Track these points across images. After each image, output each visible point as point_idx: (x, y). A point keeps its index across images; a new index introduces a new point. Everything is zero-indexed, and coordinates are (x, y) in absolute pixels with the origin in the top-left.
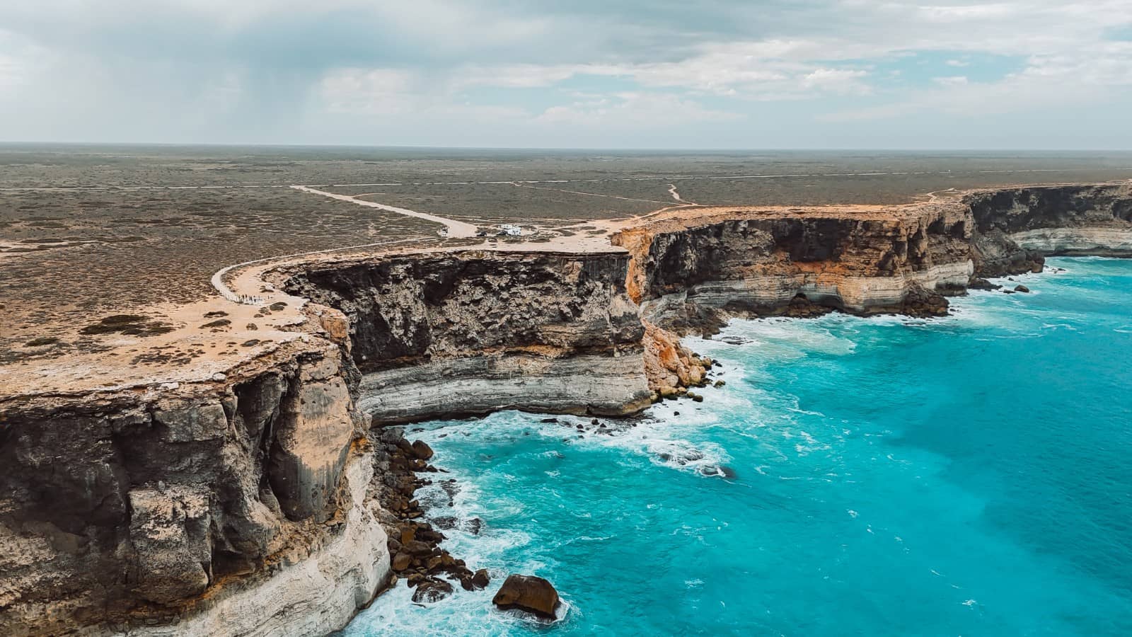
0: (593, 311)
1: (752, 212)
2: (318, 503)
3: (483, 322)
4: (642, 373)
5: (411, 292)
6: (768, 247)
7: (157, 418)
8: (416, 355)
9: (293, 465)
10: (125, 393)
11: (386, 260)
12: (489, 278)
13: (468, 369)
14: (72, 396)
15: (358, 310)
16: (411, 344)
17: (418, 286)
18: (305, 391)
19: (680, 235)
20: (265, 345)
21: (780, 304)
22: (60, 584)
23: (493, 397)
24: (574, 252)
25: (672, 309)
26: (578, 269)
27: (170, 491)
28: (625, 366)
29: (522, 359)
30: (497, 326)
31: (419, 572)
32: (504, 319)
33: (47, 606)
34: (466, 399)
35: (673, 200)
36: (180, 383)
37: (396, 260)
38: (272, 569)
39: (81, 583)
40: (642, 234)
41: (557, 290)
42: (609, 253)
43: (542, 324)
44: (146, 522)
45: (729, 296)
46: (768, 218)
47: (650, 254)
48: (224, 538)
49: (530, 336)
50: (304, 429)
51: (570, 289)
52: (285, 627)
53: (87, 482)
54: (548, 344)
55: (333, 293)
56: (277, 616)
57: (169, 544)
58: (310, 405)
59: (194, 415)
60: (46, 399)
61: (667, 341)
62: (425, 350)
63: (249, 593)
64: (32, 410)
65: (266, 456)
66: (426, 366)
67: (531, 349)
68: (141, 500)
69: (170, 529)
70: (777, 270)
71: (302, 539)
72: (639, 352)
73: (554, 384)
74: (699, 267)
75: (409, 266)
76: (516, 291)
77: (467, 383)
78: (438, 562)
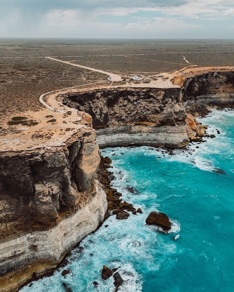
0: (168, 110)
1: (219, 68)
2: (88, 185)
3: (127, 113)
4: (185, 132)
5: (103, 102)
6: (225, 82)
7: (44, 159)
8: (104, 125)
9: (81, 172)
10: (34, 151)
11: (94, 91)
12: (129, 97)
13: (122, 130)
14: (18, 152)
15: (85, 109)
16: (102, 121)
17: (105, 100)
18: (85, 146)
19: (193, 78)
20: (73, 131)
21: (229, 103)
22: (11, 216)
23: (130, 140)
24: (161, 88)
25: (190, 105)
26: (163, 94)
27: (47, 184)
28: (179, 130)
29: (141, 126)
30: (132, 114)
31: (117, 208)
32: (135, 112)
33: (7, 224)
34: (121, 140)
35: (186, 63)
36: (52, 147)
37: (98, 91)
38: (76, 210)
39: (18, 216)
40: (181, 78)
41: (155, 102)
42: (174, 88)
43: (149, 114)
44: (40, 195)
45: (210, 100)
46: (225, 71)
47: (183, 86)
48: (62, 200)
49: (144, 118)
50: (85, 160)
51: (160, 101)
52: (79, 230)
53: (22, 182)
54: (151, 121)
55: (77, 103)
56: (77, 227)
57: (47, 203)
58: (87, 151)
59: (56, 158)
60: (9, 153)
61: (191, 119)
62: (107, 123)
63: (69, 219)
64: (5, 157)
65: (73, 170)
66: (107, 129)
67: (144, 123)
68: (39, 187)
69: (48, 198)
70: (228, 91)
71: (84, 199)
72: (184, 125)
73: (153, 136)
74: (199, 89)
75: (102, 93)
76: (139, 102)
77: (121, 135)
78: (123, 205)
